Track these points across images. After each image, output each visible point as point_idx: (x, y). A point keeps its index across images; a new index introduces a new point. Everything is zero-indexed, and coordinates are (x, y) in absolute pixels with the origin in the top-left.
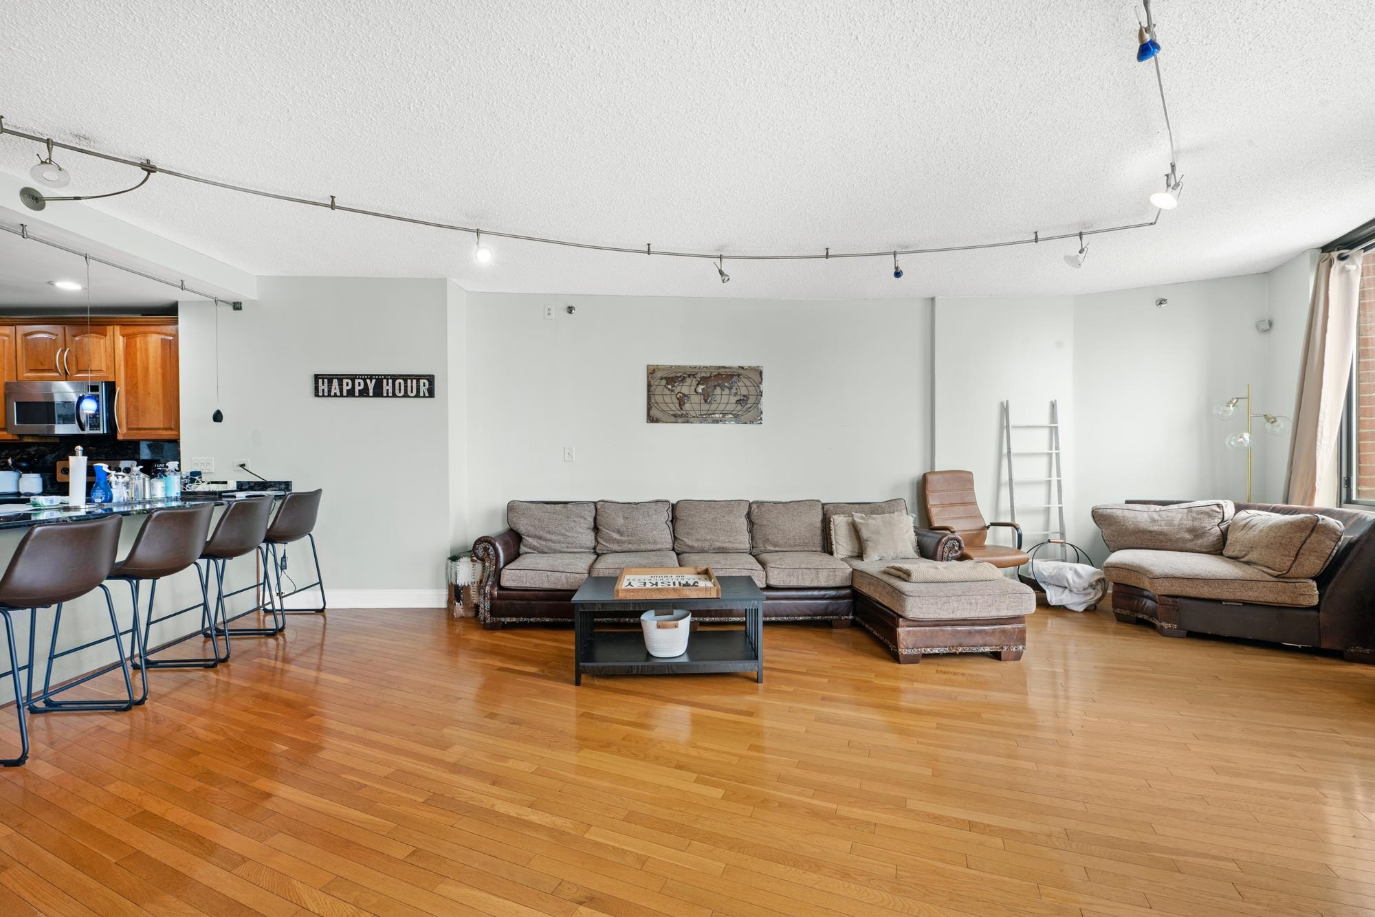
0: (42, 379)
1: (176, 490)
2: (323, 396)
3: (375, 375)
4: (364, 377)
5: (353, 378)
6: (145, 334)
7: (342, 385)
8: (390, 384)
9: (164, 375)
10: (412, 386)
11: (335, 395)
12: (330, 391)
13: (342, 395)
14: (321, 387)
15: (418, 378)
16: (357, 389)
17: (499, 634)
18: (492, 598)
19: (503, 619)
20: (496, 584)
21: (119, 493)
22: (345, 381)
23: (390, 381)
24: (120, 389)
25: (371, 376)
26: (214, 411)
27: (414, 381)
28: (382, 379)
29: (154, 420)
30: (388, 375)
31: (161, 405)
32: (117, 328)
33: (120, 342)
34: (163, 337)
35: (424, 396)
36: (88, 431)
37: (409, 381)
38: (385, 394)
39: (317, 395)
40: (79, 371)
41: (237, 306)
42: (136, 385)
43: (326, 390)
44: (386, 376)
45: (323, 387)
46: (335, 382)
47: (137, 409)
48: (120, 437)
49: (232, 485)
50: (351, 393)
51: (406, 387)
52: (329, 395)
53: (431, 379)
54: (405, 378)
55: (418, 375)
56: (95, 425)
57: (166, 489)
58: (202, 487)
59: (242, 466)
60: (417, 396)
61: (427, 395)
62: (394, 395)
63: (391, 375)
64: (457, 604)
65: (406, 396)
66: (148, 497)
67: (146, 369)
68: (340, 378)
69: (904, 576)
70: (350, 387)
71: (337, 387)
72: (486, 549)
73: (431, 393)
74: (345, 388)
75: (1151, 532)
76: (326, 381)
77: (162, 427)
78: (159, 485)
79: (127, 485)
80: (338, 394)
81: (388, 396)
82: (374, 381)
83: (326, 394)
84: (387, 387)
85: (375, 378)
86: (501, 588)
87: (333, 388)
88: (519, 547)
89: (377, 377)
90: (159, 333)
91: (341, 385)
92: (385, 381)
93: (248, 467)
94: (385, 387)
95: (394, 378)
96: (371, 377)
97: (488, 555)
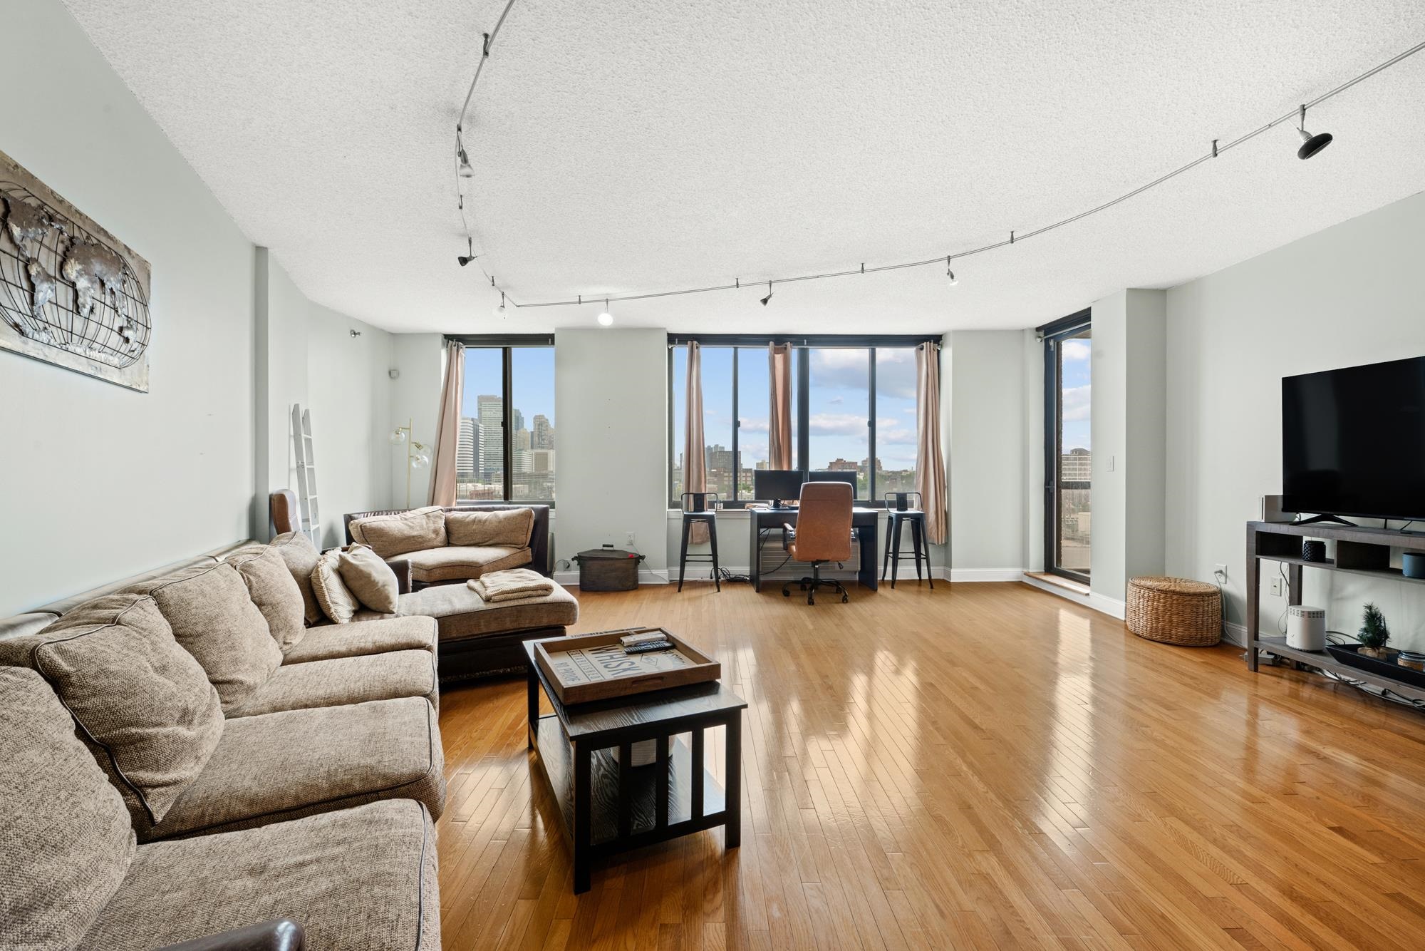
69: (545, 592)
75: (413, 537)
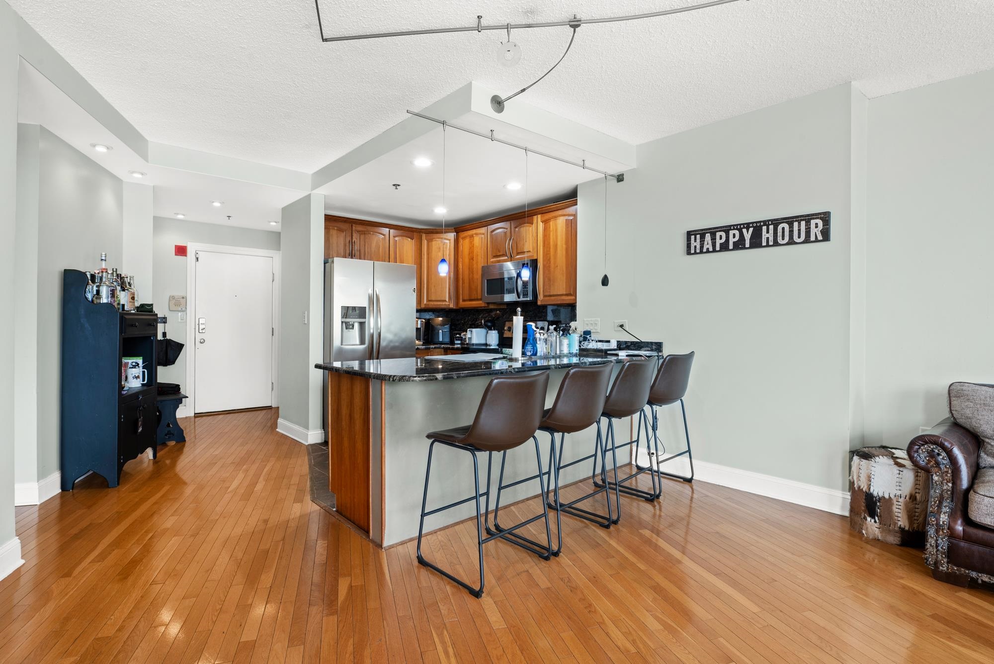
0: (499, 261)
1: (575, 349)
2: (695, 253)
3: (753, 223)
4: (739, 227)
5: (727, 229)
6: (556, 217)
7: (715, 239)
8: (771, 231)
9: (567, 249)
10: (799, 230)
11: (708, 251)
12: (702, 247)
13: (714, 251)
14: (693, 244)
15: (808, 218)
16: (732, 240)
17: (964, 595)
18: (952, 534)
19: (974, 574)
20: (959, 513)
21: (541, 348)
22: (718, 234)
23: (771, 227)
24: (540, 265)
25: (748, 224)
26: (602, 276)
27: (803, 223)
28: (761, 227)
29: (560, 288)
30: (769, 221)
31: (565, 275)
32: (539, 216)
33: (541, 226)
34: (567, 218)
35: (817, 241)
36: (522, 299)
37: (796, 224)
38: (764, 244)
39: (689, 253)
40: (518, 254)
41: (620, 178)
42: (549, 260)
43: (698, 247)
44: (766, 223)
45: (695, 244)
46: (708, 237)
47: (549, 280)
48: (539, 303)
49: (613, 345)
50: (725, 247)
51: (791, 232)
52: (701, 252)
53: (825, 217)
54: (790, 221)
55: (808, 215)
56: (525, 295)
57: (569, 345)
58: (592, 345)
59: (622, 326)
60: (807, 241)
61: (820, 238)
62: (776, 243)
63: (772, 220)
64: (869, 519)
65: (791, 242)
66: (558, 352)
67: (556, 246)
68: (713, 232)
70: (724, 240)
71: (710, 242)
72: (931, 455)
73: (826, 235)
74: (718, 242)
76: (698, 236)
77: (565, 293)
78: (565, 341)
79: (546, 341)
80: (711, 249)
81: (768, 245)
82: (751, 230)
83: (698, 251)
84: (767, 235)
85: (753, 227)
86: (968, 522)
87: (706, 243)
88: (978, 456)
89: (755, 225)
90: (564, 215)
91: (713, 239)
92: (764, 228)
93: (627, 327)
94: (765, 235)
95: (776, 223)
96: (747, 226)
97: (938, 464)
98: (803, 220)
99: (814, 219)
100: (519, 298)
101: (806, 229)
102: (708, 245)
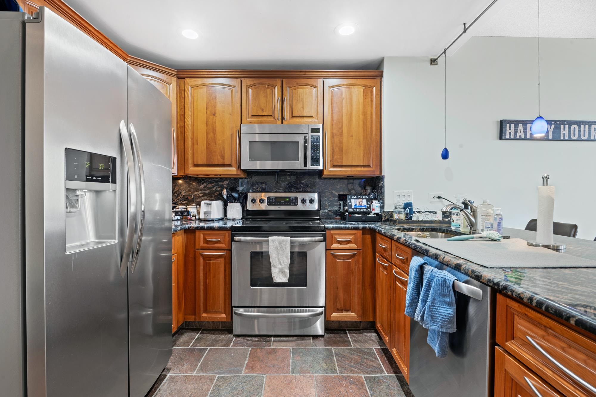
3: (554, 121)
7: (526, 129)
8: (567, 129)
10: (584, 131)
11: (520, 139)
12: (516, 133)
13: (525, 139)
14: (508, 131)
15: (590, 124)
22: (529, 126)
23: (567, 126)
24: (327, 132)
27: (587, 126)
28: (560, 125)
30: (565, 121)
35: (594, 140)
37: (582, 126)
38: (562, 138)
39: (501, 138)
43: (512, 134)
44: (563, 122)
45: (511, 131)
46: (521, 127)
47: (341, 149)
51: (579, 131)
52: (515, 139)
54: (579, 123)
55: (590, 122)
59: (439, 198)
60: (589, 139)
62: (569, 139)
63: (567, 121)
65: (579, 139)
68: (525, 123)
71: (522, 131)
74: (529, 132)
76: (513, 125)
80: (523, 137)
81: (564, 140)
82: (553, 126)
83: (512, 137)
84: (564, 131)
85: (554, 124)
87: (519, 131)
89: (556, 123)
92: (562, 126)
94: (562, 131)
95: (570, 123)
96: (550, 122)
98: (587, 124)
99: (593, 125)
100: (306, 165)
101: (588, 131)
102: (520, 133)
